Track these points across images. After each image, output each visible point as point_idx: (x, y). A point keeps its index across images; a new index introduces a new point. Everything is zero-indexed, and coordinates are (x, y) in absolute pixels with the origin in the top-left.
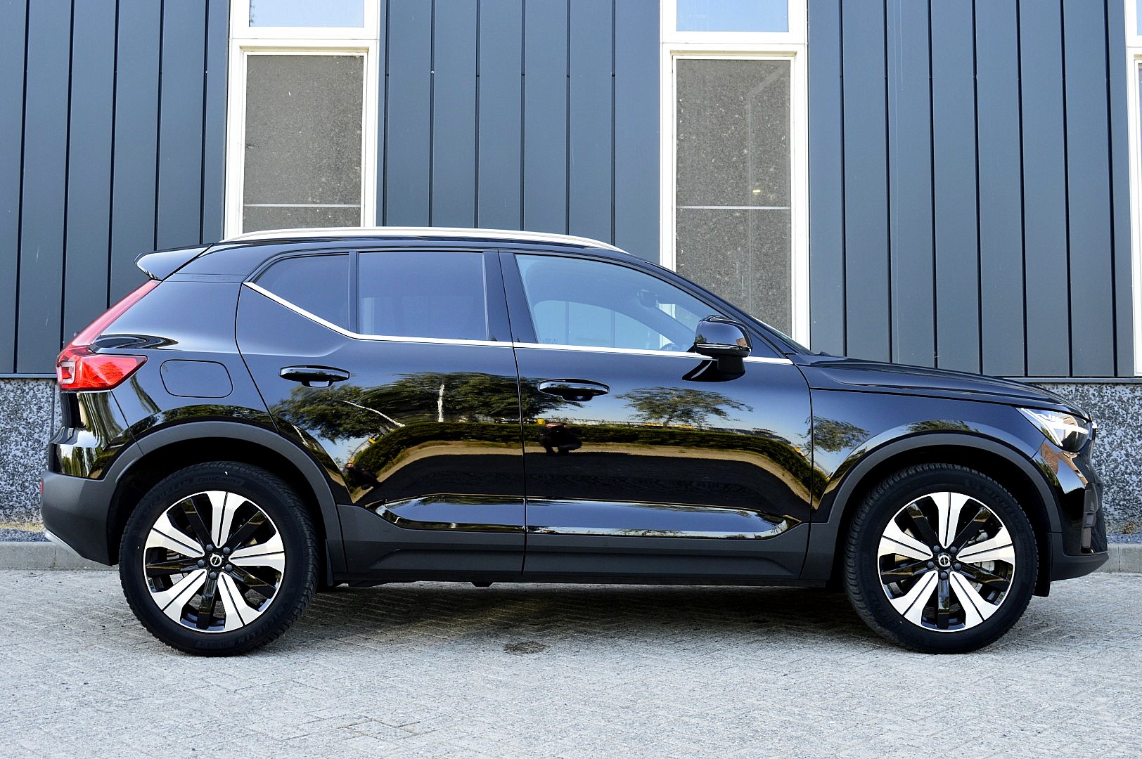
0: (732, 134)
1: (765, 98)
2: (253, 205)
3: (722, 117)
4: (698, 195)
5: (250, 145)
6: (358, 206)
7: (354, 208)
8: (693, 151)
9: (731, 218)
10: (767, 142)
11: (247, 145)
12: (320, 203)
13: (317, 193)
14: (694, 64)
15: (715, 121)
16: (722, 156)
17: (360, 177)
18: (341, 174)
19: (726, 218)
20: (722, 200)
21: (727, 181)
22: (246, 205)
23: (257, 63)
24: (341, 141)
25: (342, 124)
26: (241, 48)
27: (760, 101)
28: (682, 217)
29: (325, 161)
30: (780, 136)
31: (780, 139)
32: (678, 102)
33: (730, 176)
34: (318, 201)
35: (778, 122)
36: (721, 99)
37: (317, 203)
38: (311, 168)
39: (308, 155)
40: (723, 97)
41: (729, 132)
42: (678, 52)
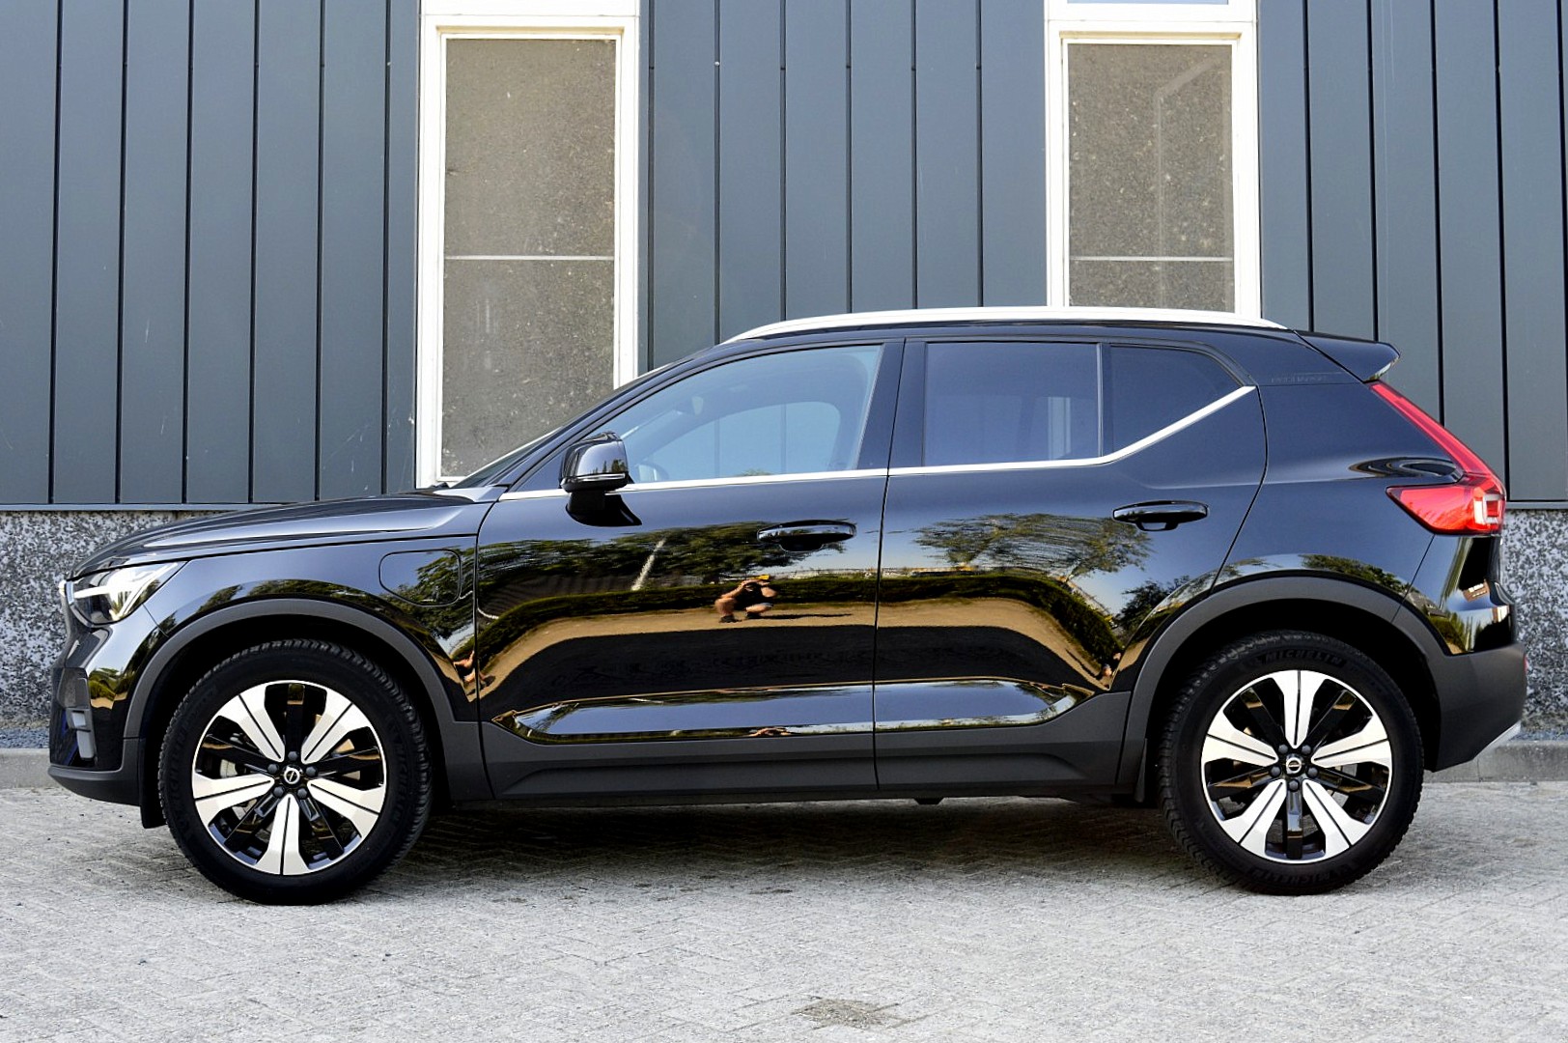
0: (1149, 151)
1: (1196, 100)
2: (458, 258)
3: (1134, 128)
4: (1101, 241)
5: (452, 170)
6: (611, 258)
7: (604, 261)
8: (1092, 177)
9: (1147, 274)
10: (1199, 163)
11: (449, 171)
12: (555, 254)
13: (550, 240)
14: (1093, 51)
15: (1123, 133)
16: (1134, 183)
17: (612, 215)
18: (584, 211)
19: (1140, 274)
20: (1134, 248)
21: (1142, 220)
22: (448, 258)
23: (460, 51)
24: (584, 164)
25: (585, 138)
26: (438, 28)
27: (1188, 105)
28: (1077, 273)
29: (561, 193)
30: (1218, 156)
31: (1218, 159)
32: (1071, 105)
33: (1146, 213)
34: (552, 251)
35: (1214, 135)
36: (1132, 102)
37: (551, 254)
38: (542, 203)
39: (537, 184)
40: (1134, 99)
41: (1145, 149)
42: (1071, 33)
